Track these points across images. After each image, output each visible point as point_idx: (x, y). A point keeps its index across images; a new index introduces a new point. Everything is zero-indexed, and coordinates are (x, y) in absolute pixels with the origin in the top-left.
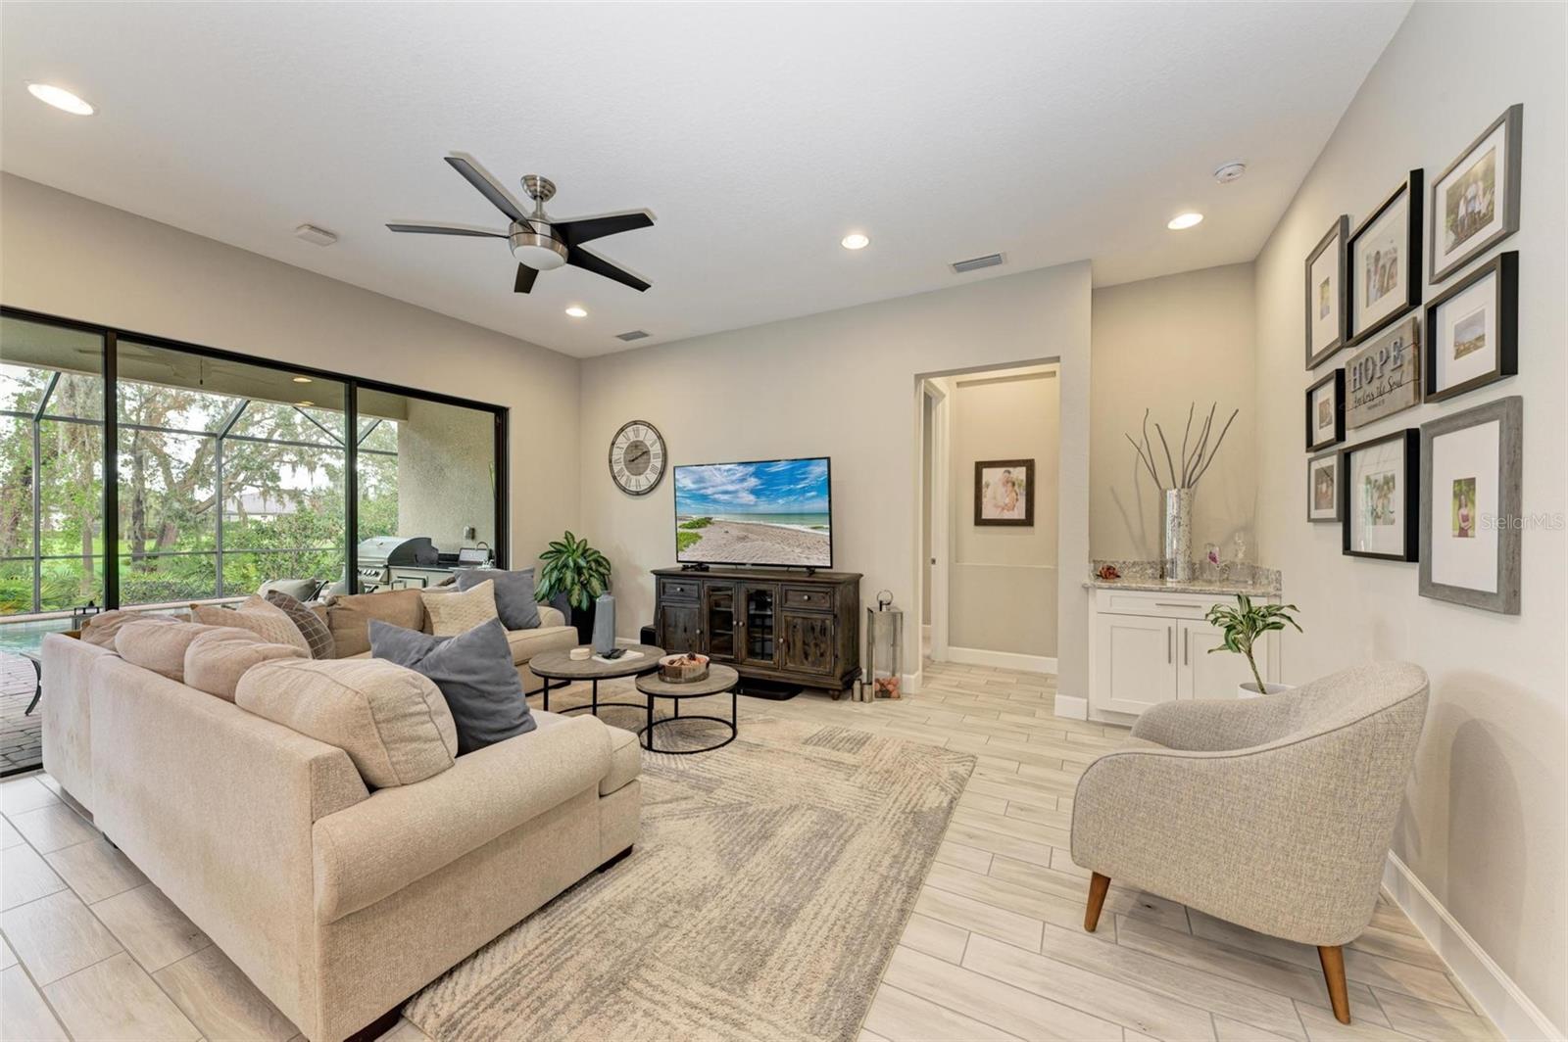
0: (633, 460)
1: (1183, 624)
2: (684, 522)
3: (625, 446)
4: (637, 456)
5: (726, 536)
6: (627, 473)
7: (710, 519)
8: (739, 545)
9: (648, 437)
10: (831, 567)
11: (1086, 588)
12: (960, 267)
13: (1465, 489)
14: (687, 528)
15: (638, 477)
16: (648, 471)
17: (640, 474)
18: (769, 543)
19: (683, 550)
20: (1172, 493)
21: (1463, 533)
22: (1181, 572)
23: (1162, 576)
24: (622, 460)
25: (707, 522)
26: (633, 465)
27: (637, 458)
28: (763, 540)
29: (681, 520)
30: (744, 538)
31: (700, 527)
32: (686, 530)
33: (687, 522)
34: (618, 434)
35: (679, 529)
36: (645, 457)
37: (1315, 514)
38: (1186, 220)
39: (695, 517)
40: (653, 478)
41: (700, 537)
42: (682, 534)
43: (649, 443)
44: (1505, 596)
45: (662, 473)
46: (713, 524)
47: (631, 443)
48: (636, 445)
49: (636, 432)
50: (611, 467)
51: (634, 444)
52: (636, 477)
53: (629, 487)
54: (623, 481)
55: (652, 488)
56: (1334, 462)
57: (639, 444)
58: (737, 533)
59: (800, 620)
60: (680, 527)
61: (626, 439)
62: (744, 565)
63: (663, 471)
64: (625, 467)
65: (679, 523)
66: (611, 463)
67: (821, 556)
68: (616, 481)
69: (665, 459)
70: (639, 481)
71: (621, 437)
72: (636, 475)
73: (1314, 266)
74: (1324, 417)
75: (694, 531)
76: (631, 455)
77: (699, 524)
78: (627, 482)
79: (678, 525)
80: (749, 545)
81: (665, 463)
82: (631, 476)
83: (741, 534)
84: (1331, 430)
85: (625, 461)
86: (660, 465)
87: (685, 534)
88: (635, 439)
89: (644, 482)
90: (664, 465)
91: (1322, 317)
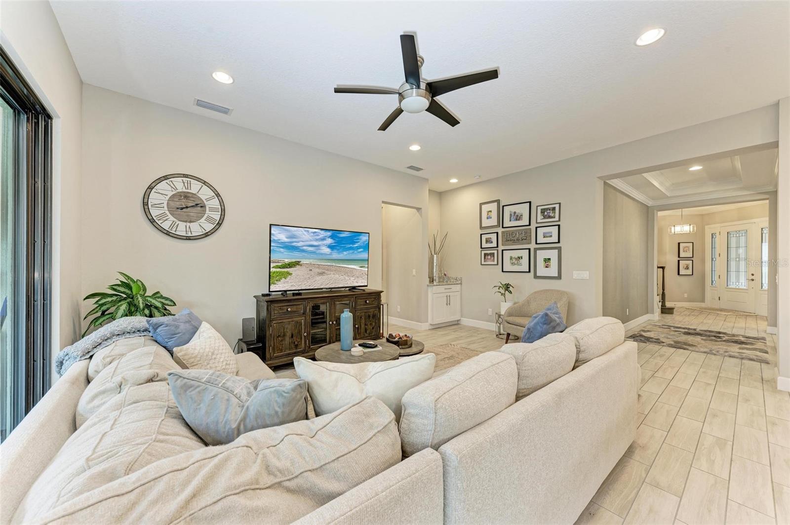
0: (182, 209)
1: (448, 295)
2: (277, 264)
3: (170, 194)
4: (187, 205)
5: (309, 272)
6: (172, 218)
7: (299, 262)
8: (318, 278)
9: (205, 194)
10: (367, 286)
12: (409, 167)
13: (547, 260)
14: (280, 268)
15: (188, 224)
16: (203, 220)
17: (190, 222)
18: (337, 276)
19: (274, 283)
20: (435, 256)
21: (546, 267)
22: (438, 279)
23: (433, 281)
24: (165, 205)
25: (297, 263)
26: (180, 212)
27: (187, 207)
28: (334, 274)
30: (322, 273)
31: (290, 267)
32: (278, 270)
33: (280, 264)
35: (271, 269)
36: (198, 208)
37: (483, 263)
38: (454, 181)
39: (287, 261)
40: (209, 227)
41: (290, 274)
42: (274, 272)
43: (203, 198)
44: (559, 277)
45: (219, 224)
46: (301, 265)
47: (178, 192)
48: (186, 196)
49: (186, 184)
50: (147, 210)
51: (182, 194)
52: (185, 224)
53: (176, 231)
54: (166, 226)
55: (207, 235)
56: (495, 252)
57: (190, 195)
58: (317, 270)
59: (363, 314)
60: (273, 267)
61: (170, 188)
62: (322, 289)
63: (220, 222)
64: (167, 212)
65: (272, 265)
66: (146, 207)
67: (363, 281)
68: (155, 224)
69: (223, 214)
70: (189, 227)
71: (163, 185)
72: (186, 222)
73: (483, 206)
74: (488, 241)
75: (286, 270)
76: (178, 203)
77: (290, 265)
78: (171, 226)
79: (271, 266)
80: (325, 277)
81: (223, 216)
82: (178, 222)
83: (320, 271)
84: (494, 245)
85: (168, 208)
86: (217, 216)
87: (277, 272)
88: (184, 190)
89: (196, 229)
90: (222, 218)
91: (488, 218)
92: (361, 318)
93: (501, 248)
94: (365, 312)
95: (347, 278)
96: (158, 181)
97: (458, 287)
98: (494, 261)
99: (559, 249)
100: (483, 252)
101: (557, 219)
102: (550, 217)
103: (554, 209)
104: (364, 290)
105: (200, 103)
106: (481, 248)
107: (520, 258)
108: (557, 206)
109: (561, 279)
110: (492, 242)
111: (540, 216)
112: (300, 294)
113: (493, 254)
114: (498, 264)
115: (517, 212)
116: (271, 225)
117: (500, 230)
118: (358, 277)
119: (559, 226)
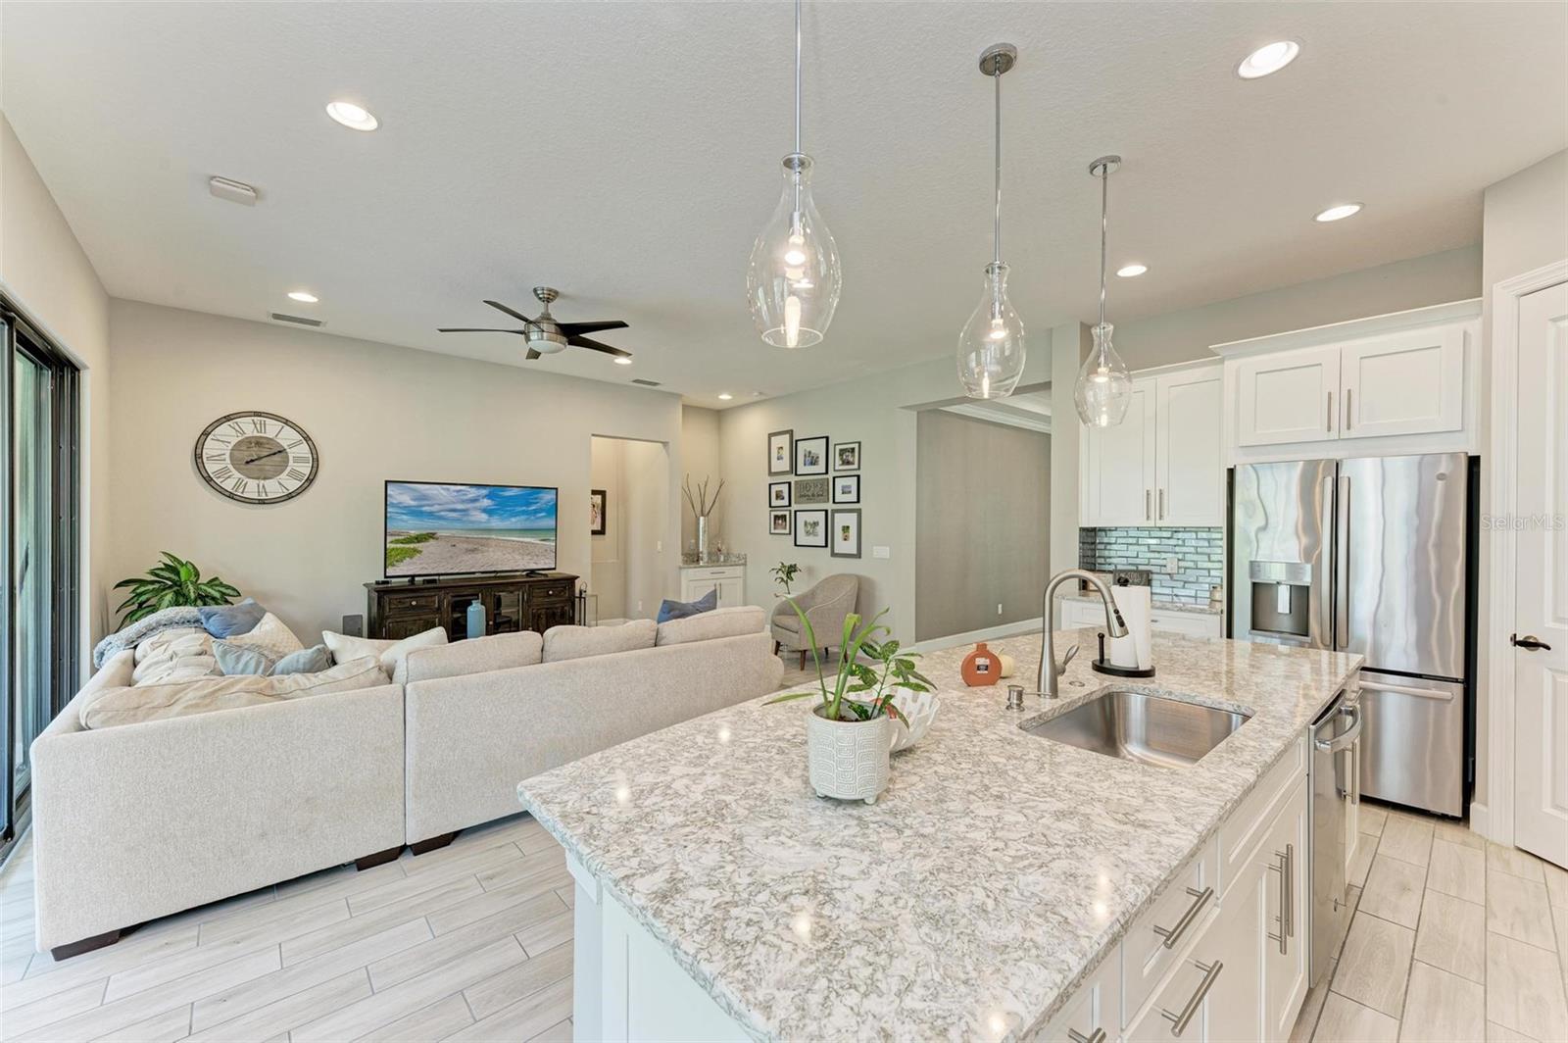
0: (251, 461)
1: (718, 582)
2: (397, 538)
3: (234, 441)
4: (259, 456)
5: (451, 549)
6: (237, 475)
7: (434, 534)
8: (465, 558)
9: (287, 437)
10: (554, 569)
11: (680, 568)
12: (635, 381)
13: (846, 529)
14: (402, 543)
15: (261, 483)
16: (284, 475)
17: (265, 479)
18: (499, 553)
19: (393, 565)
20: (702, 518)
21: (845, 540)
22: (705, 557)
23: (698, 560)
24: (227, 457)
25: (432, 536)
26: (249, 466)
27: (259, 458)
28: (493, 552)
29: (392, 535)
30: (473, 551)
31: (419, 542)
32: (400, 546)
33: (402, 537)
34: (219, 422)
35: (389, 545)
36: (276, 458)
37: (773, 531)
38: (725, 397)
39: (413, 533)
40: (293, 485)
41: (419, 552)
42: (393, 549)
43: (285, 444)
44: (859, 555)
45: (310, 481)
46: (437, 539)
47: (247, 438)
48: (258, 442)
49: (258, 426)
50: (200, 465)
51: (253, 440)
52: (257, 481)
53: (242, 493)
54: (228, 485)
55: (290, 496)
56: (787, 513)
57: (265, 441)
58: (465, 546)
59: (543, 611)
60: (392, 542)
61: (234, 432)
62: (474, 573)
63: (311, 477)
64: (230, 467)
65: (389, 539)
66: (199, 461)
67: (547, 561)
68: (212, 483)
69: (315, 465)
70: (263, 486)
71: (224, 428)
72: (258, 478)
73: (773, 438)
74: (779, 496)
75: (412, 546)
76: (246, 453)
77: (419, 539)
78: (237, 486)
79: (388, 541)
80: (479, 556)
81: (315, 469)
82: (246, 480)
83: (470, 547)
84: (785, 502)
85: (231, 460)
86: (306, 470)
87: (397, 549)
88: (256, 434)
89: (273, 488)
90: (314, 471)
91: (778, 459)
92: (539, 616)
93: (794, 507)
94: (547, 609)
95: (518, 557)
96: (216, 424)
97: (739, 570)
98: (785, 528)
99: (859, 512)
100: (773, 513)
101: (856, 466)
102: (848, 463)
103: (853, 449)
104: (546, 575)
105: (277, 316)
106: (770, 506)
107: (816, 524)
108: (856, 446)
109: (860, 557)
110: (783, 498)
111: (838, 461)
112: (434, 581)
113: (785, 516)
114: (790, 534)
115: (813, 452)
116: (386, 482)
117: (792, 479)
118: (537, 556)
119: (858, 477)
